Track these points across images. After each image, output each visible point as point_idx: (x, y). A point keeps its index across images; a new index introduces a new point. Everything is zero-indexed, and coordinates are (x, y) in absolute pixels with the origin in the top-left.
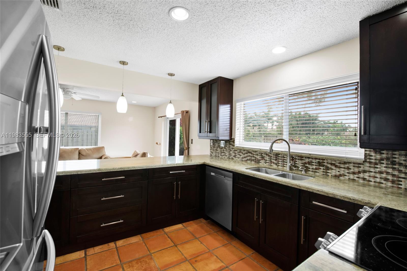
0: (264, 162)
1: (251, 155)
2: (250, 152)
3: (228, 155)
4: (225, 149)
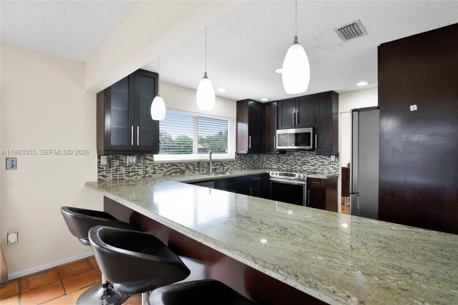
0: (189, 171)
1: (176, 167)
2: (175, 165)
3: (144, 174)
4: (138, 166)
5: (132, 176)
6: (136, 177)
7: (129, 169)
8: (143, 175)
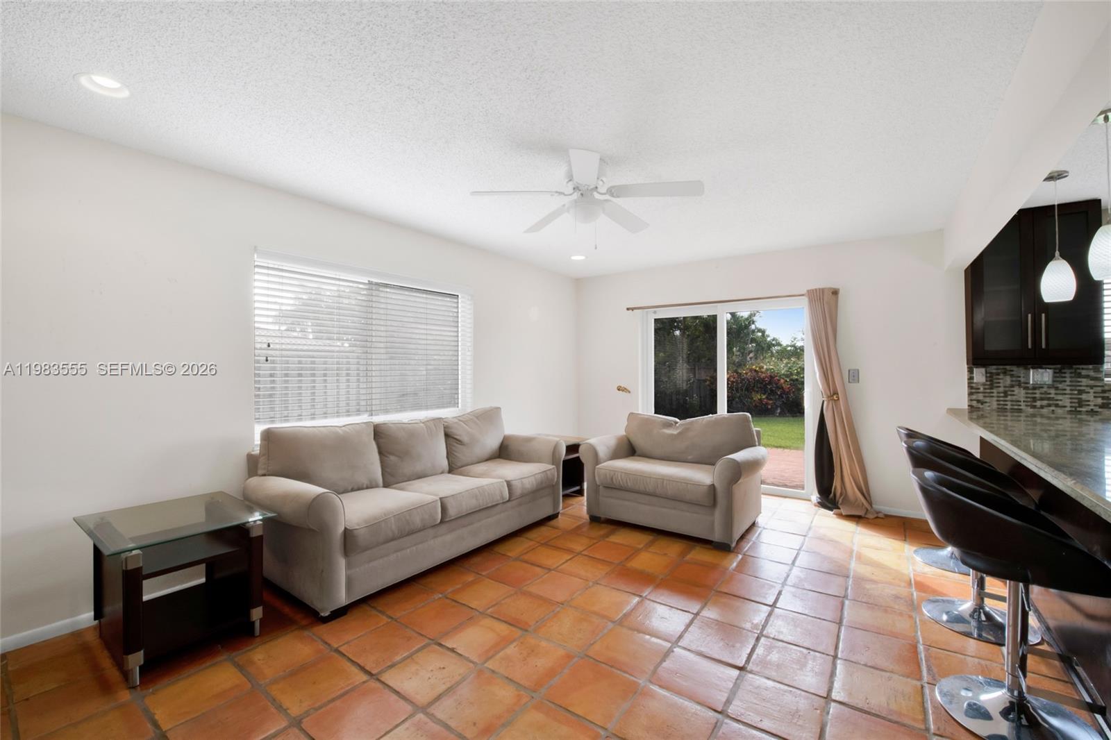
3: (1074, 405)
4: (1057, 388)
5: (1042, 407)
6: (1053, 410)
7: (1035, 394)
8: (1071, 407)
